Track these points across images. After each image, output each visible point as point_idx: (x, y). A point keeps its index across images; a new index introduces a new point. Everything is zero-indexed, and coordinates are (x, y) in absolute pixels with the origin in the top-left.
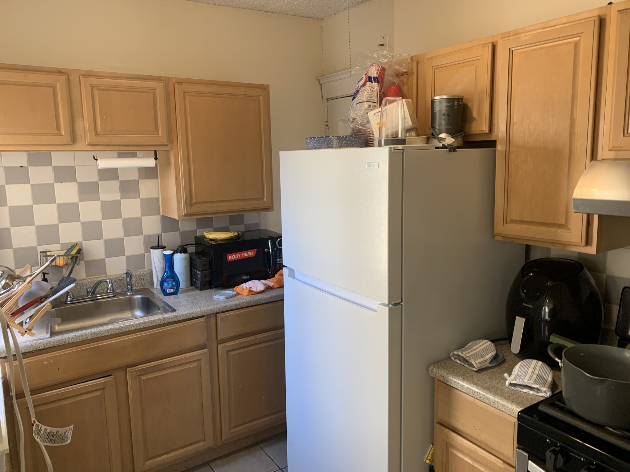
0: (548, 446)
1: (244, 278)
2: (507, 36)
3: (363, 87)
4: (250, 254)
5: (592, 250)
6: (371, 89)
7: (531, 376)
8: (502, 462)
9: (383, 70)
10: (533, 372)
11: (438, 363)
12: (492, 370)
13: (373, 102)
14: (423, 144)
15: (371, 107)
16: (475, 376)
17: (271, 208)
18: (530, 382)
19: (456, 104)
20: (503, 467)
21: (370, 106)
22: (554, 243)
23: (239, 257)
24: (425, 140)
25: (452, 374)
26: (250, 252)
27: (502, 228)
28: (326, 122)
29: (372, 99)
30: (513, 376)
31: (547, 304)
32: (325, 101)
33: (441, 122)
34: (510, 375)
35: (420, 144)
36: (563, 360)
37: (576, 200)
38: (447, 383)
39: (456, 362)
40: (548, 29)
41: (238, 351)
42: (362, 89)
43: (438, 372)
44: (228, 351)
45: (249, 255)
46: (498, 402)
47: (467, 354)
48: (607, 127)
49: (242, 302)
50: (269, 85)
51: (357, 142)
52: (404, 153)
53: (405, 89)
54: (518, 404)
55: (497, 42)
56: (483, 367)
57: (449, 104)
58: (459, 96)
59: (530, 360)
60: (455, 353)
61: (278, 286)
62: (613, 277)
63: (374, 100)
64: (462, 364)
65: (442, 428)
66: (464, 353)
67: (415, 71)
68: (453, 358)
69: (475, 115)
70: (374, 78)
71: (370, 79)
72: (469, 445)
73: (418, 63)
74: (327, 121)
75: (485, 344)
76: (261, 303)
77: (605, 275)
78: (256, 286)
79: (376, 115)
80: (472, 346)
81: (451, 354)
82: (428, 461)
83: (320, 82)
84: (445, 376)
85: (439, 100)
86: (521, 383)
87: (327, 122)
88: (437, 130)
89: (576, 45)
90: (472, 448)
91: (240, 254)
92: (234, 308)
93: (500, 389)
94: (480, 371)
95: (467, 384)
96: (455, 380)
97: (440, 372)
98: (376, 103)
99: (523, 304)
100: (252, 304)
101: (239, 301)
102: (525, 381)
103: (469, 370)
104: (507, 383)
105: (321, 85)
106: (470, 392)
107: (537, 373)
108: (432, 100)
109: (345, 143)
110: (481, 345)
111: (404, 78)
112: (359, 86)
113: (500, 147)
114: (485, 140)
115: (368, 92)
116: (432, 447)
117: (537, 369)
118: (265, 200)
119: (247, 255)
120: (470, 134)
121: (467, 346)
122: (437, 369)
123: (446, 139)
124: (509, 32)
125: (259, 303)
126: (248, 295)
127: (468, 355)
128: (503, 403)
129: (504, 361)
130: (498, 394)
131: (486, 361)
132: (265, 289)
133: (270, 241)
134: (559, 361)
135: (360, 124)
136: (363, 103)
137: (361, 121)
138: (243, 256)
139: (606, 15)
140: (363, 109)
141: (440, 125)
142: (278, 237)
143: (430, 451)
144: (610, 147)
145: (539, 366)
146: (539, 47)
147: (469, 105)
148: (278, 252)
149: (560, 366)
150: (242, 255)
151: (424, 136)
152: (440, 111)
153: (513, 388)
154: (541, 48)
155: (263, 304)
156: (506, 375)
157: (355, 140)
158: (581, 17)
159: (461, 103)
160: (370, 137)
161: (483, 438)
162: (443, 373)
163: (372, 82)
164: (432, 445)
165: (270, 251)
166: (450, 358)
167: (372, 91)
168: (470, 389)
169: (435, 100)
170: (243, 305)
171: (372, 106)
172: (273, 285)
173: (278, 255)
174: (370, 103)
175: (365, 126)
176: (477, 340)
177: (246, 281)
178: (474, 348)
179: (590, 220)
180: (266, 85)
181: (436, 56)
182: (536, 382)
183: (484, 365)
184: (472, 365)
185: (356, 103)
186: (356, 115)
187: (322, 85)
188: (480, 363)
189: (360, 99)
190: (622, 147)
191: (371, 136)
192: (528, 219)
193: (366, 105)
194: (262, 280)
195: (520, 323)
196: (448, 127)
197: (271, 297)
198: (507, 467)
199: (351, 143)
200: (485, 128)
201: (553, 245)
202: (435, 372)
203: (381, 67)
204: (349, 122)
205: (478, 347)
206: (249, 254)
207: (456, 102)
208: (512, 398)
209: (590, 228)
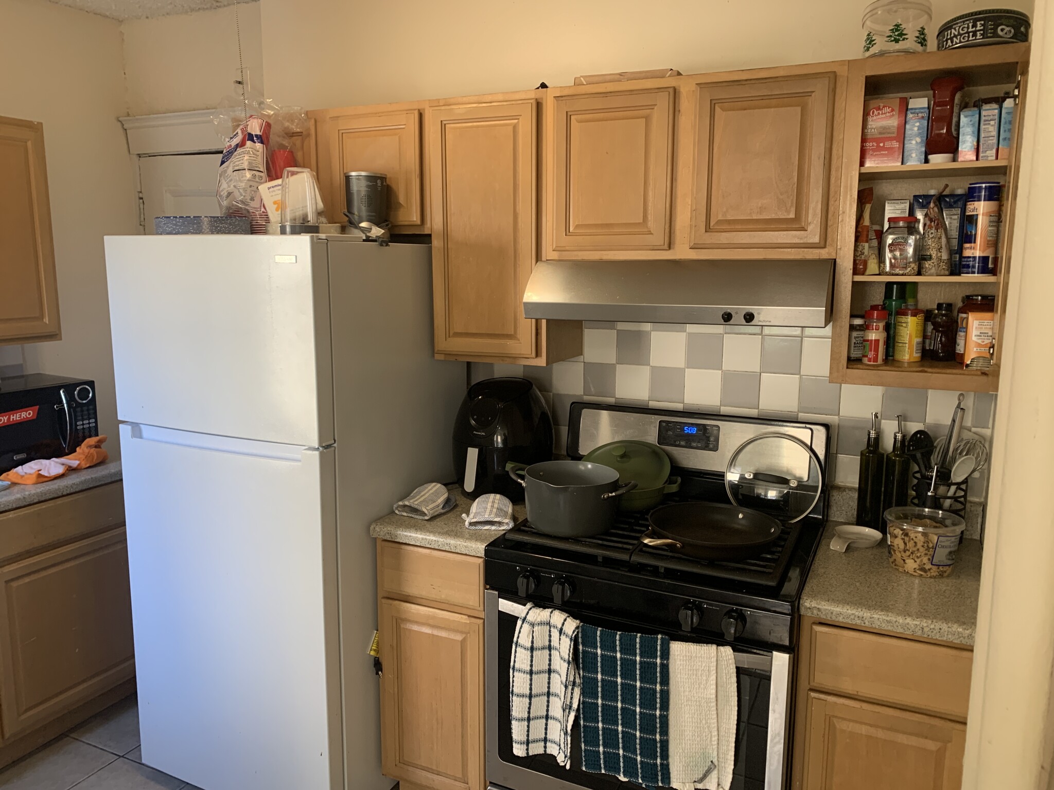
0: (519, 573)
1: (18, 457)
2: (436, 104)
3: (241, 148)
4: (26, 414)
5: (542, 362)
6: (254, 151)
7: (491, 511)
8: (466, 617)
9: (268, 125)
10: (492, 506)
11: (379, 519)
12: (445, 517)
13: (258, 171)
14: (338, 234)
15: (257, 178)
16: (428, 525)
17: (57, 334)
18: (491, 516)
19: (379, 185)
20: (468, 622)
21: (254, 176)
22: (503, 357)
23: (6, 421)
24: (339, 230)
25: (401, 527)
26: (26, 412)
27: (443, 343)
28: (139, 192)
29: (257, 167)
30: (471, 516)
31: (499, 431)
32: (136, 158)
33: (360, 207)
34: (468, 515)
35: (335, 234)
36: (526, 480)
37: (526, 304)
38: (395, 540)
39: (402, 515)
40: (484, 105)
41: (27, 580)
42: (239, 150)
43: (381, 531)
44: (7, 582)
45: (25, 417)
46: (460, 544)
47: (415, 501)
48: (549, 224)
49: (30, 495)
50: (42, 124)
51: (242, 226)
52: (329, 244)
53: (299, 156)
54: (482, 541)
55: (424, 109)
56: (436, 514)
57: (371, 184)
58: (381, 174)
59: (487, 495)
60: (401, 503)
61: (88, 465)
62: (559, 395)
63: (260, 168)
64: (410, 515)
65: (390, 601)
66: (411, 501)
67: (313, 132)
68: (397, 512)
69: (402, 200)
70: (256, 136)
71: (251, 137)
72: (426, 611)
73: (316, 121)
74: (139, 190)
75: (436, 487)
76: (65, 493)
77: (552, 394)
78: (46, 469)
79: (270, 190)
80: (419, 492)
81: (395, 506)
82: (372, 653)
83: (123, 125)
84: (392, 532)
85: (357, 177)
86: (482, 520)
87: (141, 192)
88: (356, 217)
89: (515, 127)
90: (430, 614)
91: (7, 417)
92: (14, 506)
93: (459, 532)
94: (433, 518)
95: (421, 534)
96: (405, 533)
97: (385, 529)
98: (263, 172)
99: (475, 432)
100: (48, 497)
101: (23, 495)
102: (486, 516)
103: (420, 521)
104: (467, 523)
105: (126, 130)
106: (426, 543)
107: (497, 506)
108: (346, 176)
109: (226, 228)
110: (431, 489)
111: (298, 141)
112: (231, 145)
113: (436, 243)
114: (416, 233)
115: (250, 155)
116: (377, 633)
117: (496, 503)
118: (46, 320)
119: (21, 417)
120: (397, 224)
121: (412, 495)
122: (380, 526)
123: (371, 229)
124: (438, 100)
125: (60, 494)
126: (37, 483)
127: (416, 503)
128: (466, 544)
129: (456, 506)
130: (459, 536)
131: (438, 506)
132: (66, 471)
133: (63, 392)
134: (522, 482)
135: (240, 200)
136: (243, 171)
137: (242, 197)
138: (13, 419)
139: (542, 99)
140: (245, 180)
141: (359, 210)
142: (78, 383)
143: (375, 639)
144: (554, 247)
145: (497, 499)
146: (475, 124)
147: (394, 186)
148: (79, 409)
149: (523, 487)
150: (12, 417)
151: (338, 225)
152: (359, 191)
153: (473, 528)
154: (478, 127)
155: (68, 495)
156: (464, 515)
157: (239, 224)
158: (517, 97)
159: (384, 184)
160: (255, 221)
161: (443, 596)
162: (389, 529)
163: (255, 142)
164: (376, 631)
165: (65, 408)
166: (393, 512)
167: (256, 155)
168: (426, 539)
169: (351, 176)
170: (32, 500)
171: (257, 176)
172: (79, 465)
173: (79, 414)
174: (254, 172)
175: (247, 205)
176: (423, 485)
177: (22, 462)
178: (422, 494)
179: (539, 328)
180: (36, 123)
181: (343, 116)
182: (497, 515)
183: (437, 511)
184: (424, 514)
185: (231, 169)
186: (234, 188)
187: (128, 131)
188: (432, 509)
189: (238, 165)
190: (565, 247)
191: (258, 219)
192: (474, 331)
193: (248, 175)
194: (54, 459)
195: (473, 454)
196: (371, 214)
197: (82, 483)
198: (473, 620)
199: (234, 228)
200: (415, 218)
201: (502, 360)
202: (379, 530)
203: (266, 122)
204: (218, 196)
205: (427, 492)
206: (24, 415)
207: (379, 181)
208: (476, 537)
209: (539, 336)
